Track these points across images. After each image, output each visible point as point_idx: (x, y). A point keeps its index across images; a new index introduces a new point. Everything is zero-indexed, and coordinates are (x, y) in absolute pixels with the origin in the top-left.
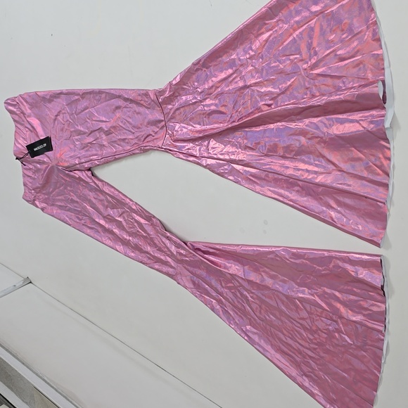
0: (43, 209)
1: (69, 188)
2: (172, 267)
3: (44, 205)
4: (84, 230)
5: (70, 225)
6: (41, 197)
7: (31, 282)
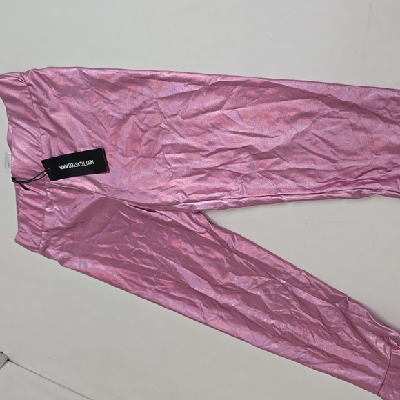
0: (62, 262)
1: (135, 234)
2: (373, 374)
3: (63, 254)
4: (161, 300)
5: (128, 291)
6: (59, 243)
7: (8, 360)
